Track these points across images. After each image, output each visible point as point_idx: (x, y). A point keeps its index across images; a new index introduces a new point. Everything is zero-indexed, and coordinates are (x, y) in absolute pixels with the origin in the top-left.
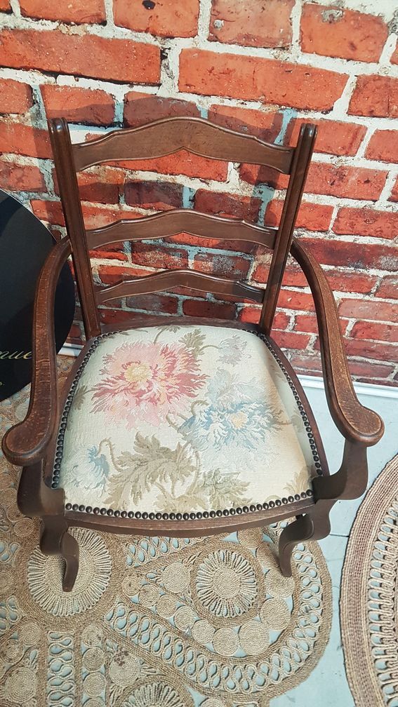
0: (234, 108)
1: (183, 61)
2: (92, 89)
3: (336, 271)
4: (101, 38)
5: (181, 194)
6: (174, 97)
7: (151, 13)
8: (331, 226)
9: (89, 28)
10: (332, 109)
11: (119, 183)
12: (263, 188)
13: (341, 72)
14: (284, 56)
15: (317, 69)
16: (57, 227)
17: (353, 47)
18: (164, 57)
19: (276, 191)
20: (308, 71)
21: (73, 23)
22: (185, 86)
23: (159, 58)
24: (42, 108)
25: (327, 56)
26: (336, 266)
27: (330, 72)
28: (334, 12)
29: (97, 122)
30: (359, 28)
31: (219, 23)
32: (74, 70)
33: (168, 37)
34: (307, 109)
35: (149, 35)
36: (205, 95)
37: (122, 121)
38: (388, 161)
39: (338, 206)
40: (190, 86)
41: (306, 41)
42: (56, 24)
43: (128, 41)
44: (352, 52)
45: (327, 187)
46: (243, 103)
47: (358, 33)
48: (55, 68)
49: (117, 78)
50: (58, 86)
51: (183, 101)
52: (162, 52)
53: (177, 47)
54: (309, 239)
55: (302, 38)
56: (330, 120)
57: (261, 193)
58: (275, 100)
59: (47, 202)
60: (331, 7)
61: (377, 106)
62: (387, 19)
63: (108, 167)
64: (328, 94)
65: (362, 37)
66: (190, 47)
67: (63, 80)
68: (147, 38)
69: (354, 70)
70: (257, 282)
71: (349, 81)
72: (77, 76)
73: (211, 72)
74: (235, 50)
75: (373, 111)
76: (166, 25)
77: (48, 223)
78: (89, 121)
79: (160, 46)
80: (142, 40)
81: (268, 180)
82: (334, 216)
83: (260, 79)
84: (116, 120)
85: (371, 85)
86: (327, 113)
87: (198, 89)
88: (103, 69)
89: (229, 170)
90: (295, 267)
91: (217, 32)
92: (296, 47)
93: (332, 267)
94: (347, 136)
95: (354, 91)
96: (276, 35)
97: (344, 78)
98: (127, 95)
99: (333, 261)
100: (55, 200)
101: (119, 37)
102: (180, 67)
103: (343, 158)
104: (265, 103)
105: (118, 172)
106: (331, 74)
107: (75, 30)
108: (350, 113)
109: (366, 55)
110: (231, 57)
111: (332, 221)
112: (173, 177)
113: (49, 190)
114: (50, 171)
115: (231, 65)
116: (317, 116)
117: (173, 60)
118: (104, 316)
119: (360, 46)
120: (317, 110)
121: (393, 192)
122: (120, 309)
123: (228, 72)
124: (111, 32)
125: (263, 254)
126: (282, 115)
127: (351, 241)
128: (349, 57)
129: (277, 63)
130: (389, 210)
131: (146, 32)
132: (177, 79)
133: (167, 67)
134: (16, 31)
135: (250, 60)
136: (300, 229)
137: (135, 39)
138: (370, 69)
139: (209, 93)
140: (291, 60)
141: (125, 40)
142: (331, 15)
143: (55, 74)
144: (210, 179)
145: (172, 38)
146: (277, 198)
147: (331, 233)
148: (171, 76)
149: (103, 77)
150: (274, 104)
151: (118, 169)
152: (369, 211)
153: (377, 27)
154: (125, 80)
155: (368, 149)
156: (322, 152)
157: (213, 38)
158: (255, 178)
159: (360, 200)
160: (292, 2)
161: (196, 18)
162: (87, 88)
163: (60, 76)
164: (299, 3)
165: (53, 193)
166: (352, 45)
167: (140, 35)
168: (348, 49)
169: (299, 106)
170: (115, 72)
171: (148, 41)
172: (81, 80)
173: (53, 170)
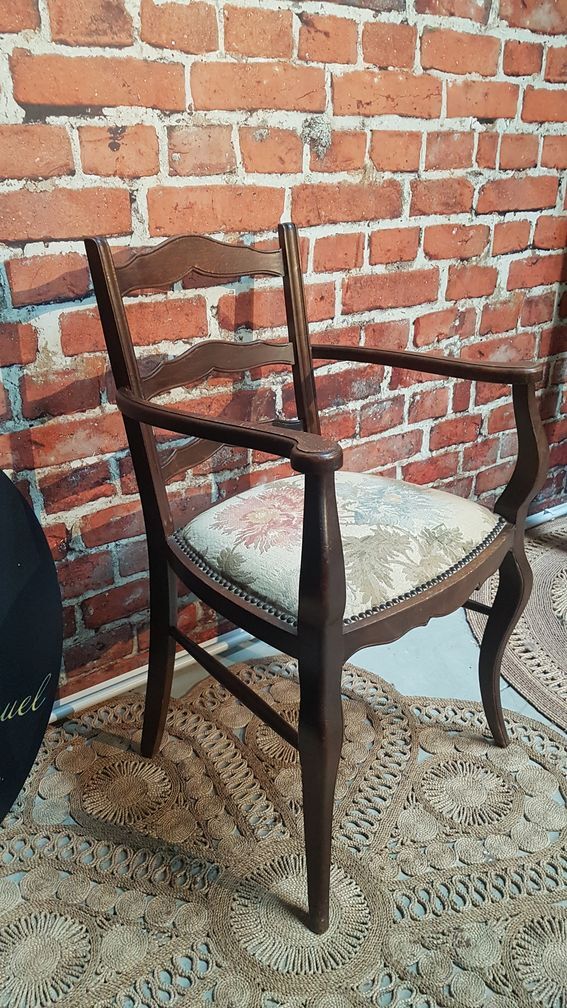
1: (150, 202)
2: (64, 254)
4: (71, 190)
6: (146, 245)
7: (118, 154)
9: (57, 181)
11: (100, 374)
12: (243, 332)
13: (279, 187)
14: (233, 179)
15: (260, 188)
16: (24, 473)
17: (282, 161)
18: (133, 201)
19: (254, 332)
20: (255, 191)
21: (40, 178)
22: (155, 229)
23: (128, 202)
25: (265, 173)
27: (270, 189)
28: (262, 131)
29: (72, 295)
30: (282, 143)
31: (176, 156)
32: (44, 234)
33: (134, 178)
34: (261, 231)
35: (117, 178)
38: (331, 270)
40: (159, 228)
41: (247, 160)
42: (24, 182)
43: (98, 188)
44: (282, 166)
47: (283, 147)
48: (22, 236)
49: (90, 234)
50: (26, 259)
52: (131, 194)
53: (145, 185)
55: (243, 160)
57: (241, 338)
58: (235, 228)
59: (13, 436)
60: (259, 128)
61: (311, 214)
62: (299, 132)
63: (86, 355)
65: (286, 150)
66: (155, 185)
67: (33, 250)
68: (116, 182)
69: (286, 182)
71: (286, 194)
72: (47, 240)
73: (176, 209)
74: (194, 181)
75: (309, 221)
76: (132, 166)
77: (12, 471)
78: (62, 297)
79: (128, 188)
80: (111, 185)
83: (218, 207)
85: (303, 195)
87: (167, 230)
89: (208, 319)
91: (176, 165)
92: (241, 170)
95: (292, 204)
96: (223, 160)
97: (283, 190)
100: (22, 428)
101: (88, 186)
102: (149, 209)
104: (226, 232)
105: (97, 358)
106: (272, 190)
107: (43, 185)
109: (292, 166)
110: (191, 189)
112: (156, 346)
113: (15, 413)
114: (17, 383)
115: (192, 198)
116: (271, 234)
117: (142, 202)
118: (92, 612)
119: (286, 159)
120: (268, 230)
121: (344, 304)
122: (113, 587)
123: (191, 206)
124: (80, 182)
126: (242, 241)
127: (326, 373)
128: (281, 171)
129: (229, 188)
130: (345, 325)
131: (114, 175)
132: (147, 222)
133: (137, 211)
135: (207, 189)
137: (104, 185)
138: (298, 180)
140: (239, 183)
141: (94, 188)
142: (261, 135)
143: (21, 244)
144: (192, 337)
145: (139, 178)
148: (142, 221)
149: (76, 236)
150: (234, 232)
151: (98, 354)
152: (331, 332)
153: (294, 139)
154: (97, 234)
155: (315, 261)
157: (174, 173)
158: (233, 323)
159: (322, 320)
160: (230, 127)
161: (157, 154)
162: (58, 253)
163: (28, 245)
164: (235, 127)
165: (20, 416)
166: (281, 158)
167: (109, 179)
168: (279, 164)
169: (254, 229)
170: (88, 226)
171: (117, 185)
172: (52, 244)
173: (20, 380)
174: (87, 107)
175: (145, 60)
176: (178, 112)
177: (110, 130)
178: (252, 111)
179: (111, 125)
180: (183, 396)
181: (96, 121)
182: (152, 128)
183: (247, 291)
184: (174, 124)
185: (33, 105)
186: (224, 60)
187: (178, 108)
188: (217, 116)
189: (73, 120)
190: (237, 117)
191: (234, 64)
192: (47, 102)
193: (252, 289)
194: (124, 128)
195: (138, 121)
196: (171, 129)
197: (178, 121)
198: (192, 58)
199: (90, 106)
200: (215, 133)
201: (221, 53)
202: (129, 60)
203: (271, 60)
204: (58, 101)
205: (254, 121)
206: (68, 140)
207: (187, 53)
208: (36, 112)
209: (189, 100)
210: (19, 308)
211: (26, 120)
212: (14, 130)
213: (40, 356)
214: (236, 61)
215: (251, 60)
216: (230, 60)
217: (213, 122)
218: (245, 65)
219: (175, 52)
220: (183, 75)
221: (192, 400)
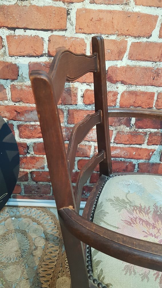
1: (78, 15)
2: (32, 36)
3: (158, 133)
4: (38, 6)
5: (77, 94)
6: (73, 36)
8: (154, 104)
9: (32, 1)
10: (151, 36)
12: (119, 85)
13: (155, 15)
14: (127, 8)
15: (143, 14)
16: (12, 121)
18: (68, 14)
19: (125, 86)
20: (139, 15)
22: (79, 29)
23: (66, 15)
24: (7, 49)
25: (147, 6)
27: (149, 15)
29: (35, 55)
32: (24, 26)
33: (70, 3)
34: (139, 37)
35: (61, 2)
36: (88, 34)
37: (47, 53)
39: (157, 92)
40: (81, 29)
42: (16, 1)
43: (51, 7)
44: (159, 3)
45: (151, 81)
46: (107, 37)
48: (14, 26)
49: (45, 28)
50: (15, 36)
51: (77, 38)
52: (68, 11)
53: (76, 7)
56: (150, 42)
57: (117, 88)
58: (123, 33)
59: (7, 107)
64: (149, 27)
66: (81, 7)
67: (18, 32)
68: (61, 4)
69: (160, 13)
70: (117, 143)
71: (159, 19)
72: (25, 29)
73: (91, 20)
74: (103, 7)
77: (7, 119)
78: (31, 55)
79: (67, 8)
80: (58, 6)
81: (121, 79)
82: (155, 98)
83: (115, 22)
84: (44, 52)
86: (149, 38)
87: (85, 31)
88: (38, 24)
90: (136, 132)
92: (132, 3)
93: (156, 130)
94: (159, 50)
95: (161, 24)
97: (156, 17)
98: (50, 38)
99: (156, 126)
100: (11, 105)
101: (46, 5)
102: (76, 19)
103: (158, 63)
104: (118, 35)
107: (25, 3)
108: (160, 37)
110: (101, 11)
111: (154, 102)
112: (73, 84)
113: (8, 98)
115: (101, 16)
116: (145, 40)
117: (73, 15)
118: (35, 176)
120: (144, 37)
122: (44, 170)
123: (100, 20)
124: (42, 2)
125: (120, 125)
126: (127, 41)
128: (158, 6)
129: (124, 12)
132: (74, 26)
133: (70, 19)
135: (110, 12)
137: (54, 5)
139: (90, 32)
140: (130, 10)
141: (49, 6)
143: (14, 29)
144: (92, 83)
145: (72, 3)
146: (126, 90)
148: (72, 25)
149: (38, 28)
150: (123, 35)
154: (49, 29)
156: (147, 61)
157: (92, 2)
158: (114, 80)
162: (30, 35)
163: (17, 30)
165: (11, 100)
169: (135, 35)
170: (44, 24)
171: (61, 6)
172: (27, 31)
173: (11, 86)
180: (83, 107)
210: (11, 57)
213: (19, 78)
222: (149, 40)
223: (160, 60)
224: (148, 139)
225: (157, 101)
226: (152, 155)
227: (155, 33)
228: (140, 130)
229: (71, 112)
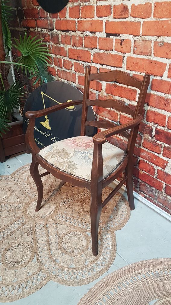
0: (138, 75)
1: (127, 60)
3: (170, 148)
4: (112, 54)
6: (125, 71)
7: (122, 47)
8: (166, 125)
9: (110, 52)
12: (146, 105)
13: (165, 63)
14: (150, 57)
15: (158, 62)
17: (167, 54)
18: (123, 59)
19: (149, 106)
20: (156, 62)
21: (107, 50)
22: (128, 68)
25: (161, 57)
26: (169, 145)
28: (161, 43)
30: (168, 48)
31: (135, 48)
32: (106, 63)
34: (156, 76)
35: (121, 53)
36: (132, 71)
39: (168, 115)
41: (155, 53)
42: (104, 51)
43: (117, 54)
44: (167, 56)
45: (163, 106)
46: (140, 73)
47: (168, 49)
48: (103, 63)
49: (114, 66)
50: (103, 68)
51: (127, 72)
52: (123, 57)
53: (127, 55)
54: (160, 129)
55: (154, 52)
56: (163, 80)
58: (148, 72)
60: (160, 42)
63: (109, 94)
64: (162, 70)
65: (169, 51)
66: (129, 56)
69: (168, 62)
70: (144, 147)
71: (167, 66)
72: (107, 65)
73: (133, 63)
74: (139, 56)
76: (124, 50)
82: (167, 120)
83: (144, 65)
86: (162, 77)
87: (130, 69)
88: (111, 63)
89: (137, 97)
90: (156, 142)
91: (135, 51)
92: (153, 55)
94: (168, 86)
95: (169, 69)
96: (148, 51)
97: (166, 64)
99: (168, 142)
101: (115, 54)
102: (127, 62)
103: (167, 95)
105: (111, 96)
106: (162, 63)
107: (107, 52)
108: (168, 77)
109: (170, 56)
110: (138, 58)
111: (166, 122)
112: (123, 99)
115: (138, 61)
116: (159, 78)
117: (125, 60)
119: (169, 54)
120: (159, 76)
123: (137, 63)
124: (114, 52)
125: (146, 134)
128: (166, 57)
129: (148, 60)
132: (126, 65)
133: (124, 62)
134: (97, 53)
135: (142, 59)
136: (156, 124)
140: (152, 59)
142: (161, 45)
144: (132, 100)
145: (125, 53)
146: (149, 109)
147: (166, 128)
148: (124, 65)
149: (111, 65)
156: (161, 92)
157: (134, 53)
160: (151, 41)
161: (131, 48)
162: (108, 69)
163: (103, 65)
164: (153, 42)
166: (167, 53)
167: (119, 53)
168: (166, 55)
169: (154, 74)
170: (114, 64)
172: (107, 66)
173: (98, 94)
174: (117, 34)
175: (131, 21)
176: (138, 36)
177: (121, 40)
178: (159, 36)
179: (121, 39)
181: (118, 38)
182: (130, 40)
183: (149, 93)
184: (136, 39)
185: (108, 33)
186: (152, 20)
187: (138, 35)
188: (148, 38)
189: (114, 37)
190: (154, 38)
191: (155, 21)
192: (110, 33)
193: (151, 93)
194: (124, 40)
195: (127, 38)
196: (135, 41)
197: (137, 39)
198: (144, 20)
199: (118, 34)
200: (147, 43)
201: (152, 18)
202: (127, 22)
203: (168, 19)
204: (112, 33)
205: (159, 40)
206: (113, 42)
207: (143, 18)
208: (108, 35)
209: (141, 33)
211: (106, 37)
212: (104, 39)
213: (102, 91)
214: (156, 20)
215: (161, 20)
216: (154, 20)
217: (147, 39)
218: (159, 21)
219: (139, 19)
220: (140, 25)
221: (129, 117)
222: (162, 78)
223: (169, 93)
224: (163, 151)
225: (168, 122)
226: (166, 165)
227: (166, 74)
228: (158, 142)
229: (121, 117)
